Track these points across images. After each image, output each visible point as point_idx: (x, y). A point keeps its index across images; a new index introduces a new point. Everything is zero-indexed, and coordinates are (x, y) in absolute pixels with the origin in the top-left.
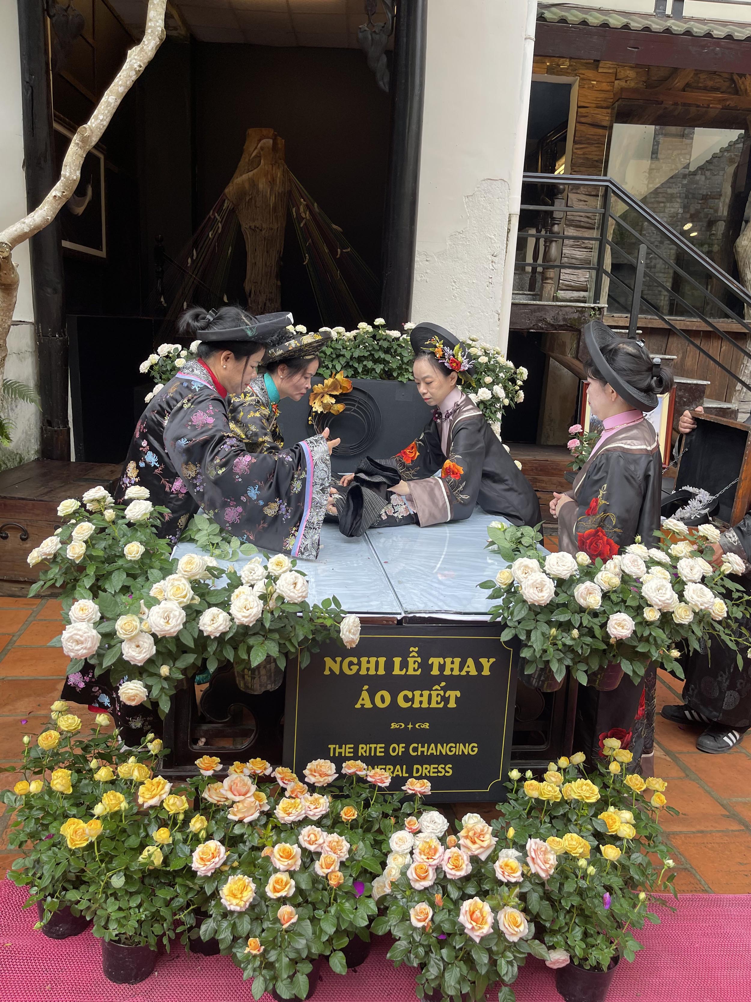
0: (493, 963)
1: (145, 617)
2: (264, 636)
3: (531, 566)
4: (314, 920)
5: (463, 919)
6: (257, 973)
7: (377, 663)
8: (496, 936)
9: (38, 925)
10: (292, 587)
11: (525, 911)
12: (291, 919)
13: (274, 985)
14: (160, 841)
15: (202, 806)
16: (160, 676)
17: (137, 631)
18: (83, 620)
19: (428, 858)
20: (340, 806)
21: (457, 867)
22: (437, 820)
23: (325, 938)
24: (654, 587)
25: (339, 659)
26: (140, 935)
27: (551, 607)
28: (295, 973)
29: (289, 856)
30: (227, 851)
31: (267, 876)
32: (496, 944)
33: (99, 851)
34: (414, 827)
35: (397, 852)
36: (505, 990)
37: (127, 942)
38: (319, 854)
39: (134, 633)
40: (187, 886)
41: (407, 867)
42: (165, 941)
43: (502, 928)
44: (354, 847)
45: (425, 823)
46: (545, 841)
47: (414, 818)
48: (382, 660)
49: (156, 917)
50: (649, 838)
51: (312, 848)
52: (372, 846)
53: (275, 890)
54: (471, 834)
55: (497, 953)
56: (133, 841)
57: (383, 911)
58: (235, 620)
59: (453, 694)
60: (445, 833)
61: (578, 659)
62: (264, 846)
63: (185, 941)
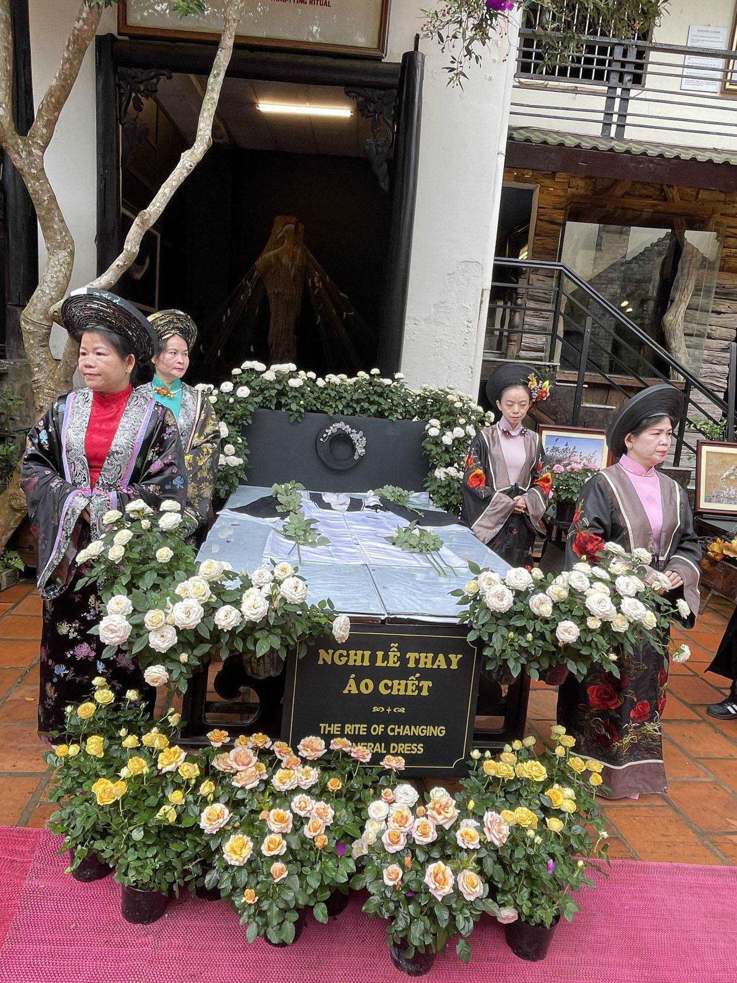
0: (453, 918)
1: (169, 611)
2: (268, 631)
3: (493, 579)
4: (301, 875)
5: (428, 880)
6: (251, 920)
7: (363, 655)
8: (455, 895)
9: (69, 869)
10: (294, 590)
11: (481, 873)
12: (282, 874)
13: (265, 931)
14: (174, 802)
15: (211, 772)
16: (179, 662)
17: (163, 623)
18: (117, 613)
19: (400, 826)
20: (327, 778)
21: (424, 835)
22: (409, 792)
23: (310, 891)
24: (596, 600)
25: (331, 651)
26: (154, 882)
27: (510, 614)
28: (284, 921)
29: (282, 820)
30: (230, 813)
31: (263, 835)
32: (456, 902)
33: (123, 808)
34: (389, 798)
35: (374, 819)
36: (462, 942)
37: (143, 888)
38: (308, 819)
39: (159, 626)
40: (196, 841)
41: (382, 832)
42: (175, 888)
43: (461, 888)
44: (338, 814)
45: (399, 795)
46: (499, 813)
47: (390, 790)
48: (367, 653)
49: (168, 867)
50: (587, 812)
51: (302, 814)
52: (353, 812)
53: (270, 849)
54: (437, 806)
55: (456, 910)
56: (152, 801)
57: (360, 869)
58: (245, 617)
59: (426, 684)
60: (415, 805)
61: (531, 658)
62: (262, 810)
63: (192, 888)
